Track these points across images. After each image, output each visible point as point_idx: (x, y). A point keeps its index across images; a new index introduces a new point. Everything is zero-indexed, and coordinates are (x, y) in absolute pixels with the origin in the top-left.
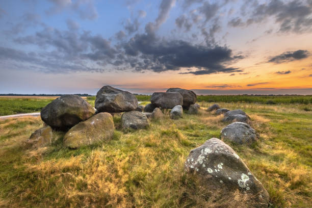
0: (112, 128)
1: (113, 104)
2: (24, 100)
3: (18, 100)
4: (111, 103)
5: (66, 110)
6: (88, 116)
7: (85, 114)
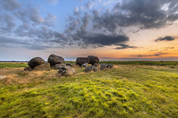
0: (49, 67)
1: (53, 61)
2: (21, 63)
3: (17, 64)
4: (52, 60)
5: (35, 61)
6: (41, 63)
7: (40, 62)
